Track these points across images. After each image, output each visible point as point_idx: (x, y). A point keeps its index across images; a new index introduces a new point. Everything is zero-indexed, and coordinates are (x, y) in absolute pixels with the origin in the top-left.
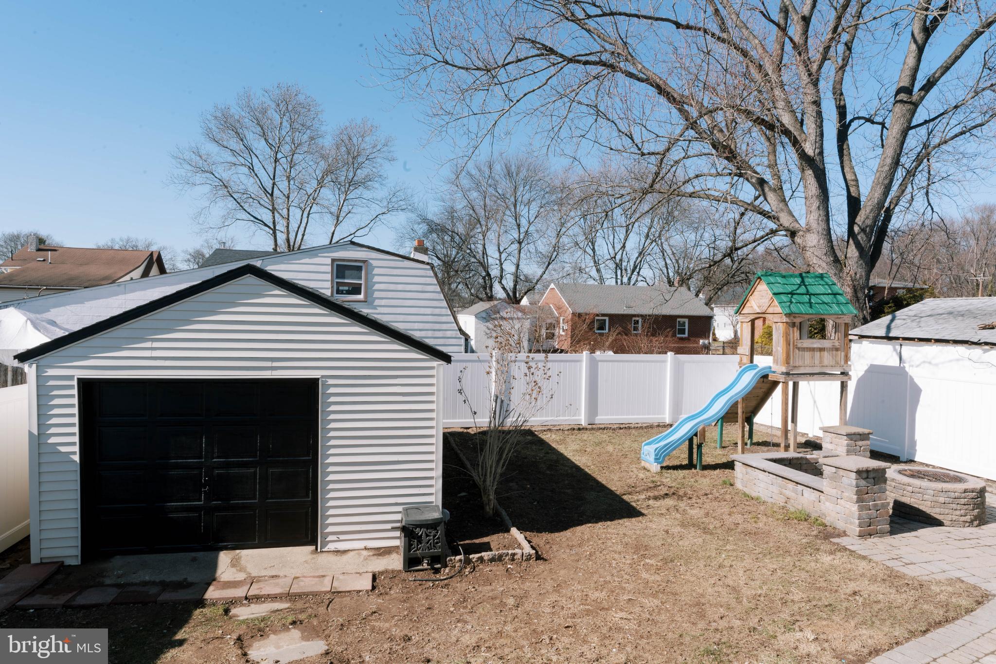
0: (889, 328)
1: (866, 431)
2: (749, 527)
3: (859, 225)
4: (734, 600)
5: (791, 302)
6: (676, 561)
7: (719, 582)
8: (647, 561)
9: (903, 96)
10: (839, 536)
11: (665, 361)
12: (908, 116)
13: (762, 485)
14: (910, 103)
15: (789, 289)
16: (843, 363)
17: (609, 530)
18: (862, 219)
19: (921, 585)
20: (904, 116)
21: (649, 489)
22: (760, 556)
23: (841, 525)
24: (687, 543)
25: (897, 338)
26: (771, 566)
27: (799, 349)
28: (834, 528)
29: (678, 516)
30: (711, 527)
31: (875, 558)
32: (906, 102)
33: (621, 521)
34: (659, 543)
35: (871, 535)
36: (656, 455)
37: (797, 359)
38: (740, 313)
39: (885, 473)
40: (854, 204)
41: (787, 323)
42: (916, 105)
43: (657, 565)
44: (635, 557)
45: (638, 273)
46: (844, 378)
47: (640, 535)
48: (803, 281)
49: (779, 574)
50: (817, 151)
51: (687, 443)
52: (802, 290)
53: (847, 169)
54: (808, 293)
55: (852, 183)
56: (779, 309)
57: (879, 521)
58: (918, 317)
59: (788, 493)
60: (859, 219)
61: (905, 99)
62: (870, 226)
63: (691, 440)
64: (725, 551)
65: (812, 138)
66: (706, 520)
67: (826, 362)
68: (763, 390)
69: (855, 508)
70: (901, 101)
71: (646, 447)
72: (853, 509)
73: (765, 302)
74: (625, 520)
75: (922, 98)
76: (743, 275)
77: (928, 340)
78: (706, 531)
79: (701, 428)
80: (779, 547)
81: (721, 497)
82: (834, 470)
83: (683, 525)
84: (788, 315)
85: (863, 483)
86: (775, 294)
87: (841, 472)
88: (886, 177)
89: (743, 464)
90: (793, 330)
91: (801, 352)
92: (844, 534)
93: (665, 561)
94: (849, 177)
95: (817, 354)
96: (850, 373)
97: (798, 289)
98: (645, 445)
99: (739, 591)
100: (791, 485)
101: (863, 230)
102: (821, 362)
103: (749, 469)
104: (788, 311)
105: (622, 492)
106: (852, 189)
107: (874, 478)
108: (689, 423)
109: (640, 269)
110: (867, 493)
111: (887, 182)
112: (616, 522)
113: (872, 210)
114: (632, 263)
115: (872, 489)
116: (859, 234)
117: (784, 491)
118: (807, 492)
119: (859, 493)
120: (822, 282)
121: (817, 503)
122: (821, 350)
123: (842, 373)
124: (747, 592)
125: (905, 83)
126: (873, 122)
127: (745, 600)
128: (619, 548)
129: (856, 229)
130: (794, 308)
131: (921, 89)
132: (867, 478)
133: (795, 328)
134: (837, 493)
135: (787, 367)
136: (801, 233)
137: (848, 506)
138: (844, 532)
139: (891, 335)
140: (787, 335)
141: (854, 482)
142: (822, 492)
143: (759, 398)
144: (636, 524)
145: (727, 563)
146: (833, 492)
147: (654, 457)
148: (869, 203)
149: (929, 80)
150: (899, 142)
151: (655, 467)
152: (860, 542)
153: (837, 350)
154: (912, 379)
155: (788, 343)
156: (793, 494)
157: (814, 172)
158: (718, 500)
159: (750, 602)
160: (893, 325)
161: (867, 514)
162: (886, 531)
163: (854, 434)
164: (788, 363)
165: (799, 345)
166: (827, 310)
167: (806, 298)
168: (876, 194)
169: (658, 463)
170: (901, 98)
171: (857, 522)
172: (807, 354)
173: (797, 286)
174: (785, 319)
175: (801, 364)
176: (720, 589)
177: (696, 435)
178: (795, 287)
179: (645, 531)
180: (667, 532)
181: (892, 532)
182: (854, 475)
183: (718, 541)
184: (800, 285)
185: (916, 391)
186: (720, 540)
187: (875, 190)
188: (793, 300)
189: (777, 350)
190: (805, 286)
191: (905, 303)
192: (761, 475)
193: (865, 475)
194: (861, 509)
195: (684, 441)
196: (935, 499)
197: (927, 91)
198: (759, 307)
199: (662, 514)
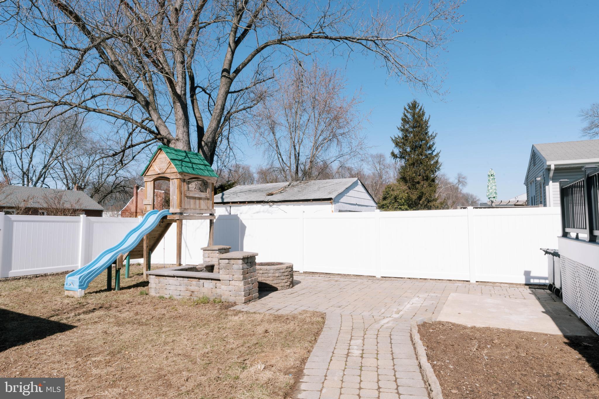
0: (222, 198)
1: (228, 247)
2: (174, 314)
3: (204, 142)
4: (190, 363)
5: (182, 166)
6: (123, 351)
7: (170, 355)
8: (93, 359)
9: (225, 74)
10: (232, 306)
11: (78, 222)
12: (228, 85)
13: (172, 288)
14: (229, 78)
15: (180, 158)
16: (211, 208)
17: (41, 347)
18: (206, 138)
19: (294, 318)
20: (226, 84)
21: (75, 309)
22: (192, 328)
23: (232, 299)
24: (128, 336)
25: (228, 203)
26: (203, 332)
27: (187, 197)
28: (228, 302)
29: (112, 320)
30: (144, 320)
31: (261, 311)
32: (227, 77)
33: (53, 337)
34: (101, 343)
35: (250, 301)
36: (80, 282)
37: (186, 204)
38: (145, 175)
39: (255, 259)
40: (200, 130)
41: (180, 179)
42: (232, 80)
43: (105, 360)
44: (79, 359)
45: (43, 181)
46: (212, 218)
47: (78, 342)
48: (187, 155)
49: (212, 335)
50: (183, 92)
51: (106, 271)
52: (187, 160)
53: (196, 111)
54: (190, 162)
55: (199, 119)
56: (175, 170)
57: (254, 291)
58: (235, 193)
59: (192, 288)
60: (205, 138)
61: (226, 76)
62: (211, 142)
63: (109, 269)
64: (163, 333)
65: (180, 84)
66: (138, 317)
67: (202, 207)
68: (159, 232)
69: (241, 284)
70: (225, 76)
71: (69, 278)
72: (241, 285)
73: (164, 166)
74: (58, 334)
75: (235, 77)
76: (122, 188)
77: (244, 202)
78: (140, 324)
79: (119, 256)
80: (202, 320)
81: (143, 302)
82: (227, 261)
83: (118, 324)
84: (181, 173)
85: (245, 266)
86: (171, 159)
87: (232, 262)
88: (218, 116)
89: (156, 275)
90: (184, 184)
91: (188, 200)
92: (235, 304)
93: (112, 354)
94: (197, 115)
95: (197, 201)
96: (215, 215)
97: (185, 159)
98: (69, 276)
99: (190, 356)
100: (194, 282)
101: (206, 144)
102: (200, 207)
103: (162, 279)
104: (180, 170)
105: (50, 315)
106: (199, 122)
107: (250, 263)
108: (106, 256)
109: (44, 179)
110: (248, 273)
111: (218, 118)
112: (48, 338)
113: (211, 133)
114: (38, 174)
115: (250, 269)
116: (204, 146)
117: (189, 287)
118: (207, 283)
119: (244, 273)
120: (197, 157)
121: (214, 290)
122: (200, 199)
123: (211, 214)
124: (196, 354)
125: (226, 67)
126: (206, 92)
127: (198, 360)
128: (58, 357)
129: (203, 143)
130: (185, 169)
131: (234, 72)
132: (247, 263)
133: (185, 183)
134: (230, 277)
135: (181, 209)
136: (173, 141)
137: (237, 284)
138: (235, 303)
139: (225, 201)
140: (180, 187)
141: (241, 266)
142: (219, 280)
143: (155, 239)
144: (71, 334)
145: (169, 340)
146: (227, 277)
147: (78, 284)
148: (210, 129)
149: (237, 69)
150: (224, 98)
151: (79, 293)
152: (246, 306)
153: (208, 199)
154: (241, 221)
155: (181, 193)
156: (197, 288)
157: (181, 105)
158: (141, 304)
159: (203, 360)
160: (224, 197)
161: (248, 286)
162: (257, 297)
163: (222, 249)
164: (181, 206)
165: (188, 195)
166: (202, 173)
167: (190, 165)
168: (213, 125)
169: (82, 289)
170: (224, 75)
171: (243, 293)
172: (192, 201)
173: (184, 157)
174: (179, 176)
175: (188, 207)
176: (175, 359)
177: (115, 263)
178: (183, 158)
179: (83, 338)
180: (106, 332)
181: (260, 297)
182: (241, 262)
183: (154, 328)
184: (186, 157)
185: (244, 227)
186: (155, 326)
187: (213, 122)
188: (183, 164)
189: (173, 198)
190: (189, 158)
191: (226, 188)
192: (171, 280)
193: (246, 261)
194: (245, 284)
195: (104, 269)
196: (274, 275)
197: (237, 74)
198: (160, 169)
199: (96, 322)
